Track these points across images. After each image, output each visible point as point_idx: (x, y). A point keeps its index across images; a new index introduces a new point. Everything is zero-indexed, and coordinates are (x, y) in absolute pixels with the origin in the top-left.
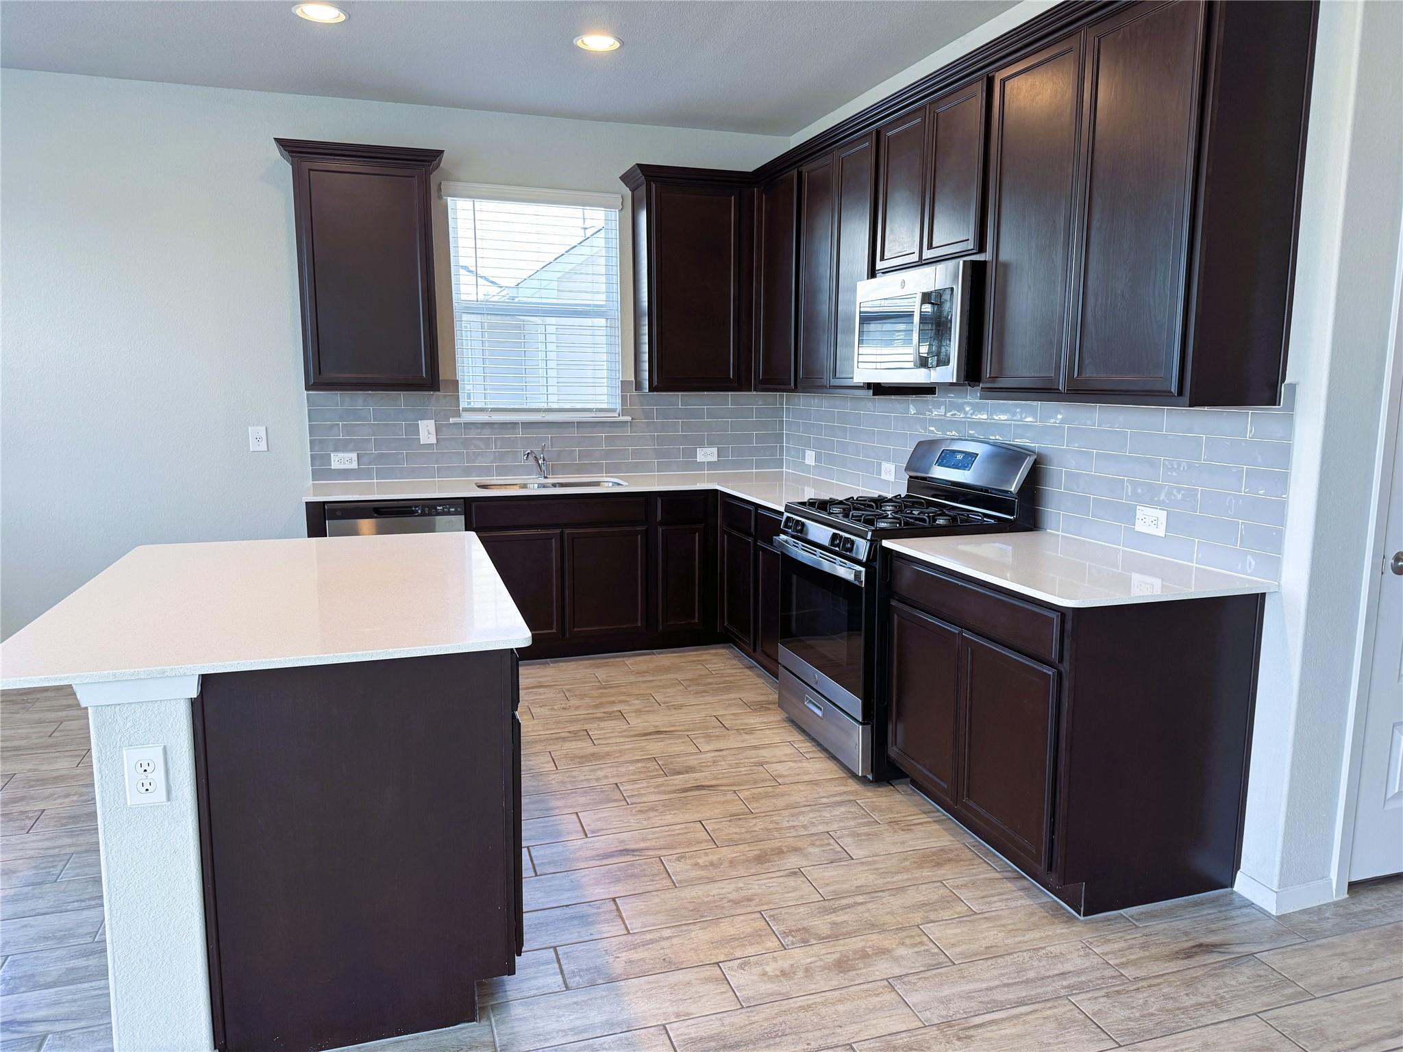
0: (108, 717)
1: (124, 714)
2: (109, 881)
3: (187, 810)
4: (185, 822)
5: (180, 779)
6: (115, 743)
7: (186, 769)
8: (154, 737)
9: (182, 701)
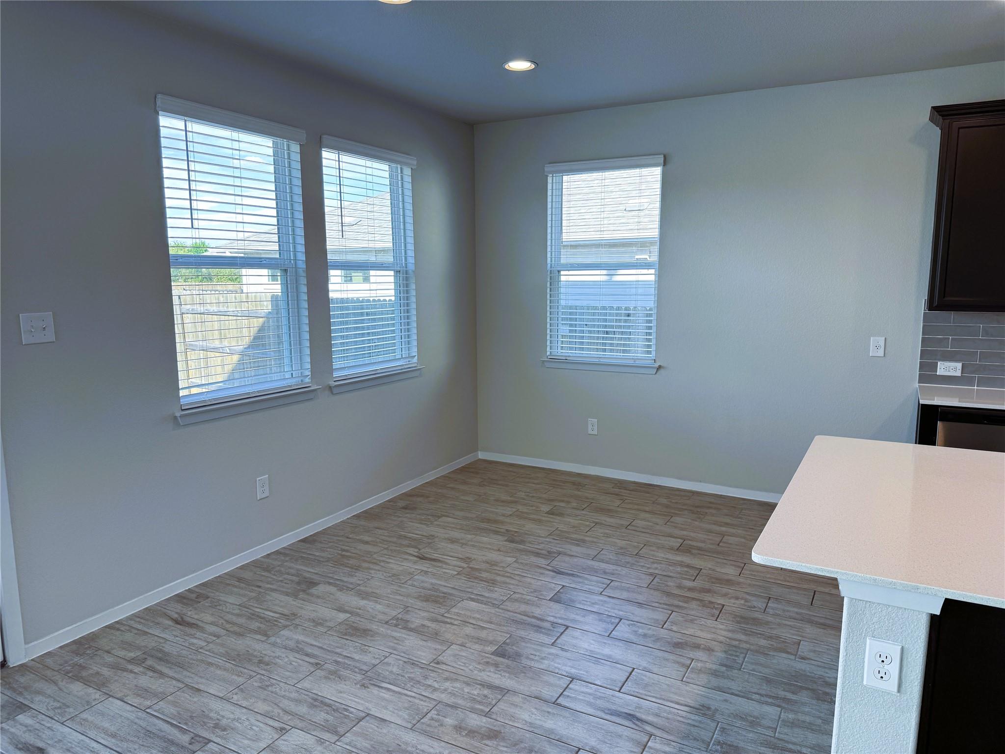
0: (859, 609)
1: (872, 610)
2: (839, 736)
3: (913, 706)
4: (909, 714)
5: (912, 677)
6: (861, 632)
7: (918, 672)
8: (894, 636)
9: (925, 614)
